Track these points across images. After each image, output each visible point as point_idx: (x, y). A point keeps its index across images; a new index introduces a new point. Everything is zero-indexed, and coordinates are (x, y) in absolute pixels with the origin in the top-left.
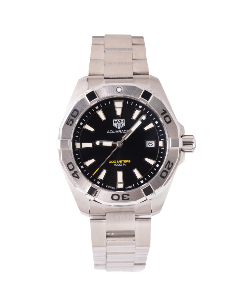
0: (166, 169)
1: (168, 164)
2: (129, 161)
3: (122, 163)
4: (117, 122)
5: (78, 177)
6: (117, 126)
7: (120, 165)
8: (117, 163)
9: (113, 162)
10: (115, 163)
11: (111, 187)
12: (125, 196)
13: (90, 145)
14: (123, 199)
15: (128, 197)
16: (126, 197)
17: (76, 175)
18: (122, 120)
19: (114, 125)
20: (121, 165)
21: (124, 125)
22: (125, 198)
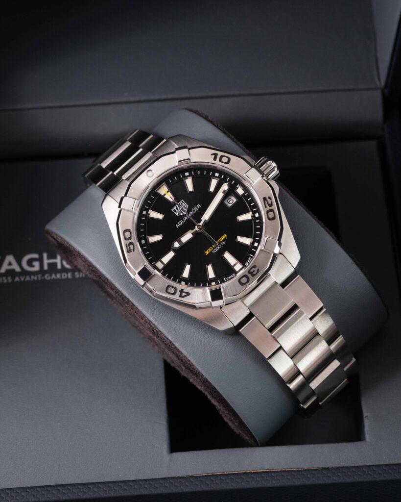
0: (269, 208)
1: (266, 201)
2: (225, 236)
3: (220, 244)
4: (177, 208)
5: (188, 294)
6: (181, 212)
7: (218, 247)
8: (214, 248)
9: (209, 251)
10: (213, 250)
11: (230, 278)
12: (252, 271)
13: (171, 254)
14: (253, 275)
15: (256, 269)
16: (254, 271)
17: (184, 294)
18: (181, 202)
19: (177, 214)
20: (220, 246)
21: (186, 205)
22: (254, 273)
